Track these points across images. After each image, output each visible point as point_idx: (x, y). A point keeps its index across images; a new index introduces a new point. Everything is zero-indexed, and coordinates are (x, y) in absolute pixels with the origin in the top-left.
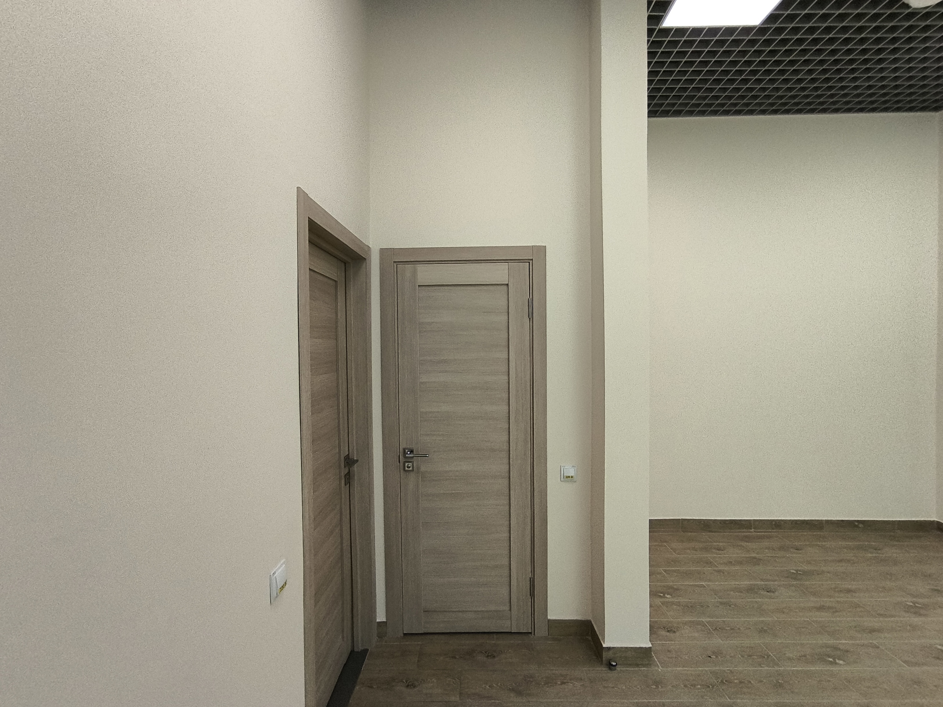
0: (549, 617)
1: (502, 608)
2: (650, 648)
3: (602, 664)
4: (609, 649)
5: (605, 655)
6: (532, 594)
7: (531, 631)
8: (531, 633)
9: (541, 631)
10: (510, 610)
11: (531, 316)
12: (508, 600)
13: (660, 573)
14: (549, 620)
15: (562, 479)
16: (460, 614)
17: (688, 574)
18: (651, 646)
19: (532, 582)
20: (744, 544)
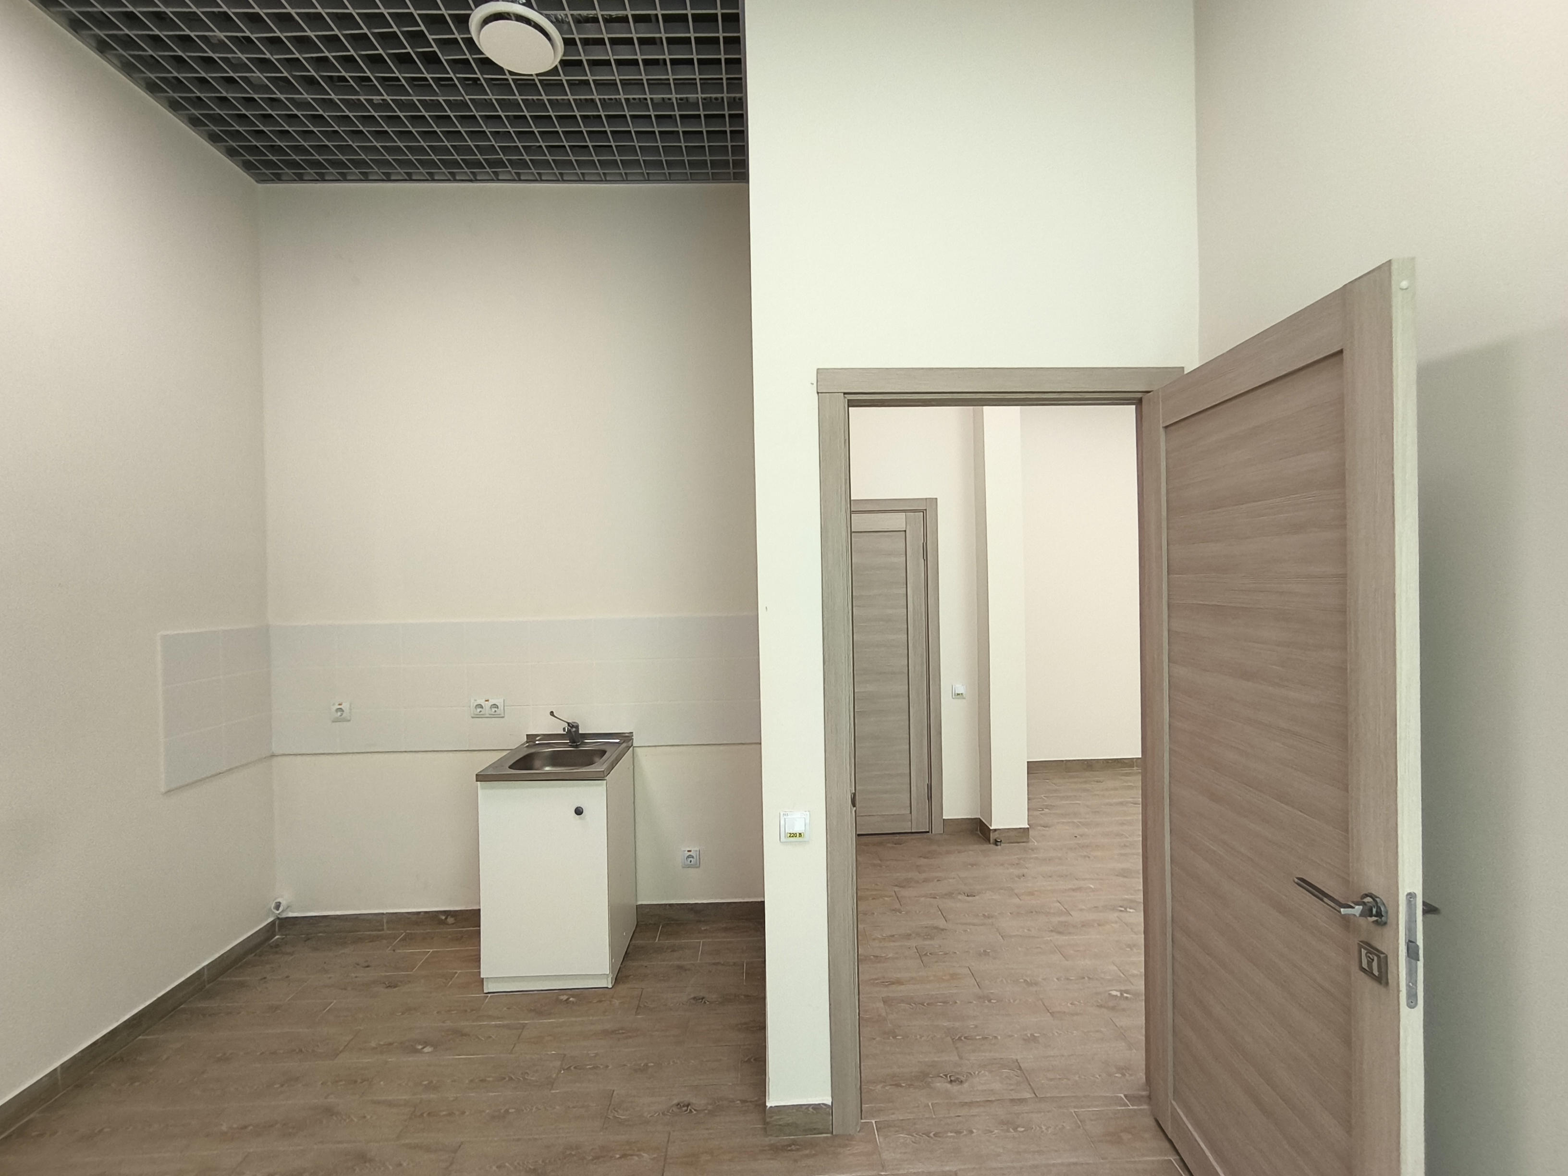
0: (944, 818)
1: (903, 812)
2: (1028, 828)
3: (990, 843)
4: (995, 830)
5: (993, 836)
6: (930, 798)
7: (928, 830)
8: (928, 832)
9: (937, 829)
10: (911, 813)
11: (926, 560)
12: (909, 805)
13: (1042, 798)
14: (944, 820)
15: (954, 697)
16: (868, 818)
17: (1067, 798)
18: (1028, 826)
19: (930, 787)
20: (1123, 778)
